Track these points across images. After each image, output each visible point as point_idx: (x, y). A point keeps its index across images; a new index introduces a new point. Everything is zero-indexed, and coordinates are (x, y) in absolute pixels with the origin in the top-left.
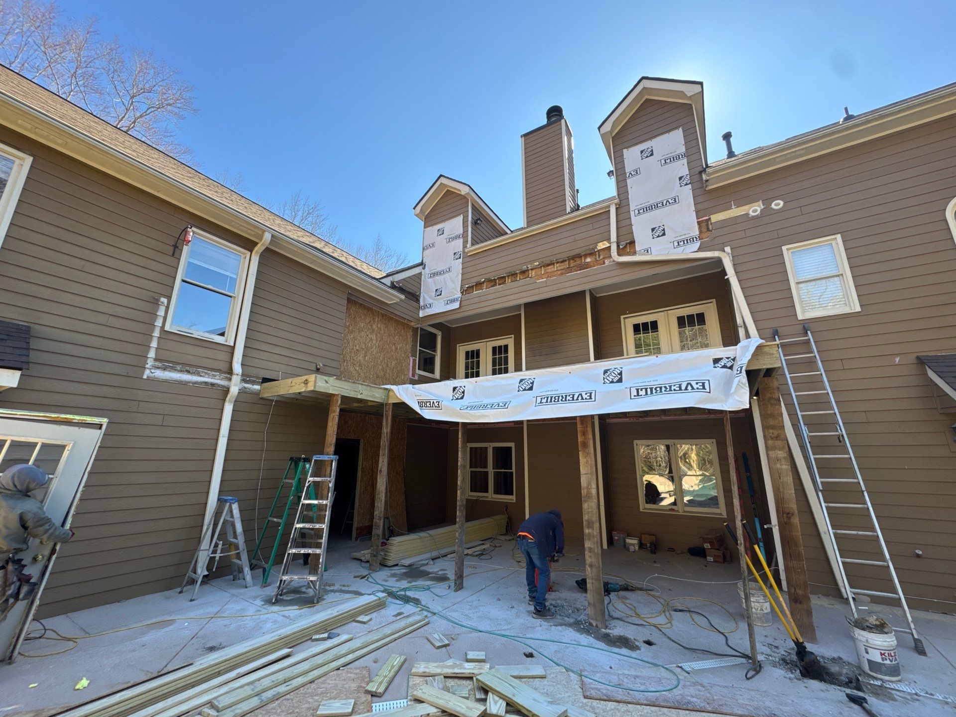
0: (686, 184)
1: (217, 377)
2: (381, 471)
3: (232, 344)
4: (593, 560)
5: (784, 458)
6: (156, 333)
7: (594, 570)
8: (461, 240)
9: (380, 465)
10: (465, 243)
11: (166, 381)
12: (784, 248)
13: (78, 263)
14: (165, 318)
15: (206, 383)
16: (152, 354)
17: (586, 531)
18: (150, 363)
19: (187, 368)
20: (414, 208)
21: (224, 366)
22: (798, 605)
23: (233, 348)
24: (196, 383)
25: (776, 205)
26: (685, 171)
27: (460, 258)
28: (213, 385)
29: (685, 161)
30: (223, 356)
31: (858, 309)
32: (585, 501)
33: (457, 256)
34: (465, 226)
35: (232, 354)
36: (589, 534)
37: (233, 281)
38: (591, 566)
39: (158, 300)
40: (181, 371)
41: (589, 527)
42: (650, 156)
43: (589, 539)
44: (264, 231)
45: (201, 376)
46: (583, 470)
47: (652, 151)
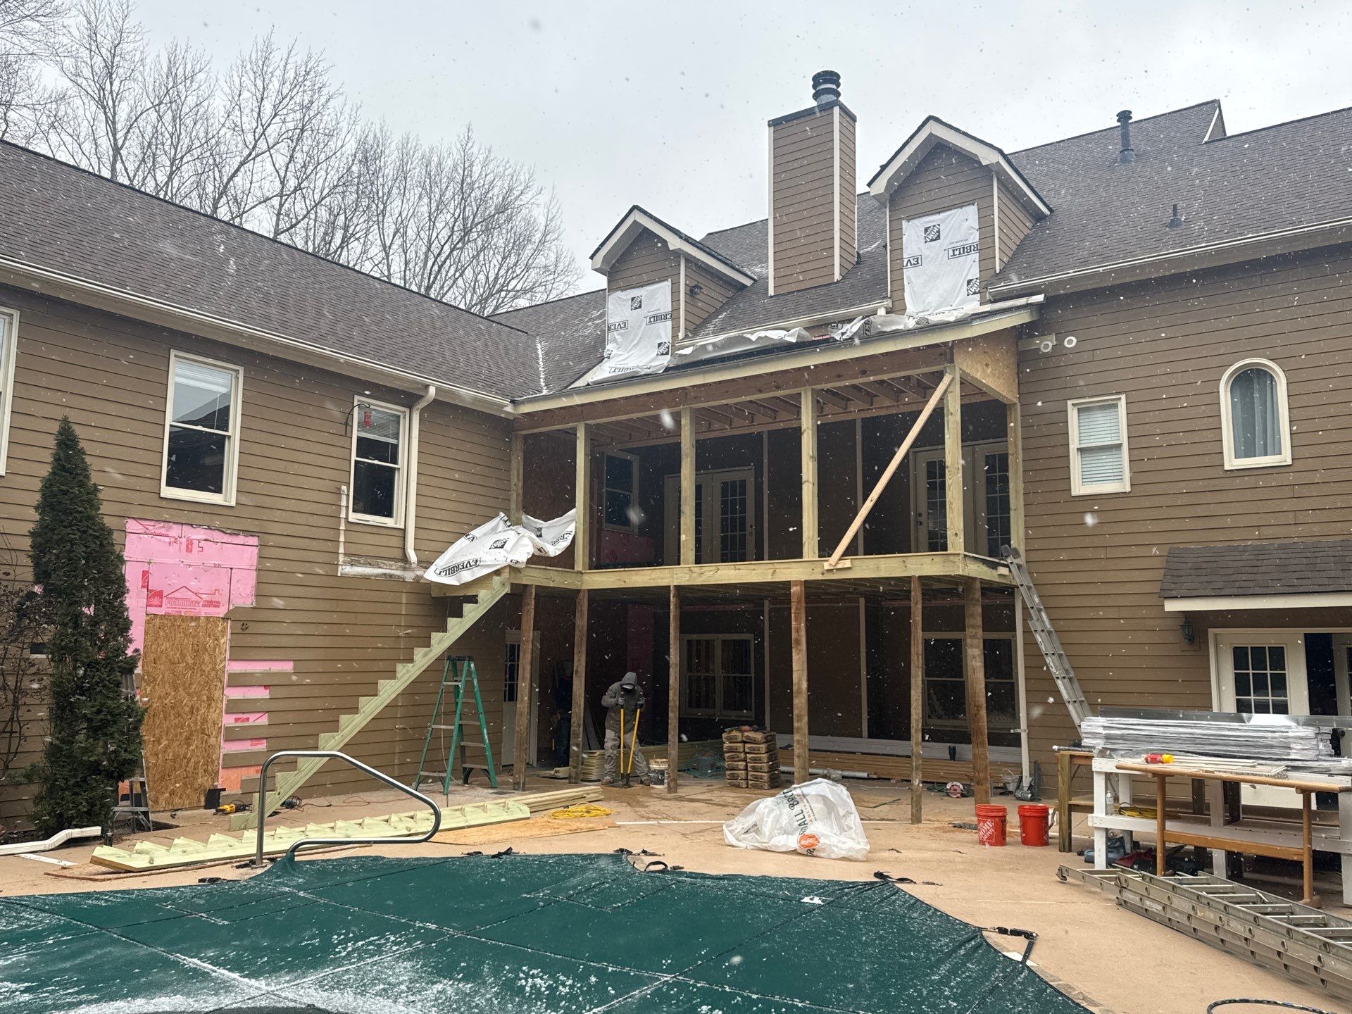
0: (975, 293)
1: (393, 567)
2: (577, 671)
3: (403, 527)
4: (801, 750)
5: (979, 655)
6: (343, 527)
7: (801, 759)
8: (669, 324)
9: (575, 665)
10: (675, 329)
11: (354, 577)
12: (1070, 403)
13: (281, 466)
14: (347, 507)
15: (385, 574)
16: (341, 550)
17: (796, 724)
18: (341, 558)
19: (370, 560)
20: (592, 258)
21: (398, 554)
22: (980, 786)
23: (404, 530)
24: (377, 575)
25: (1069, 342)
26: (975, 273)
27: (667, 353)
28: (391, 576)
29: (976, 256)
30: (395, 542)
31: (1128, 489)
32: (797, 697)
33: (663, 349)
34: (675, 300)
35: (404, 538)
36: (798, 728)
37: (395, 447)
38: (798, 757)
39: (340, 489)
40: (364, 565)
41: (798, 721)
42: (936, 239)
43: (798, 732)
44: (427, 386)
45: (380, 568)
46: (795, 667)
47: (939, 232)
